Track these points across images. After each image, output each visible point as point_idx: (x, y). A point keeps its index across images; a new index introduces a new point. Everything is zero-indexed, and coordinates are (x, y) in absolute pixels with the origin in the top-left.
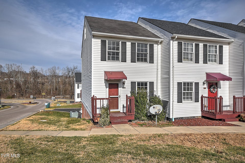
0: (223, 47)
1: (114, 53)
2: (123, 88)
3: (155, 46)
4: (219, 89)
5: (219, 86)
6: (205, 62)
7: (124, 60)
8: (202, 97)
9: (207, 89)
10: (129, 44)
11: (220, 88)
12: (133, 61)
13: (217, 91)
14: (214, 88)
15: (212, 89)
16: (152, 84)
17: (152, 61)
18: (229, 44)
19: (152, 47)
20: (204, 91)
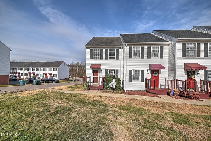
0: (163, 48)
1: (97, 55)
2: (101, 72)
3: (120, 50)
4: (159, 74)
5: (160, 72)
6: (149, 57)
7: (102, 58)
8: (146, 79)
9: (150, 74)
10: (104, 50)
11: (161, 74)
12: (107, 58)
13: (158, 76)
14: (156, 74)
15: (154, 74)
16: (117, 71)
17: (117, 58)
18: (168, 45)
19: (117, 51)
20: (148, 76)
